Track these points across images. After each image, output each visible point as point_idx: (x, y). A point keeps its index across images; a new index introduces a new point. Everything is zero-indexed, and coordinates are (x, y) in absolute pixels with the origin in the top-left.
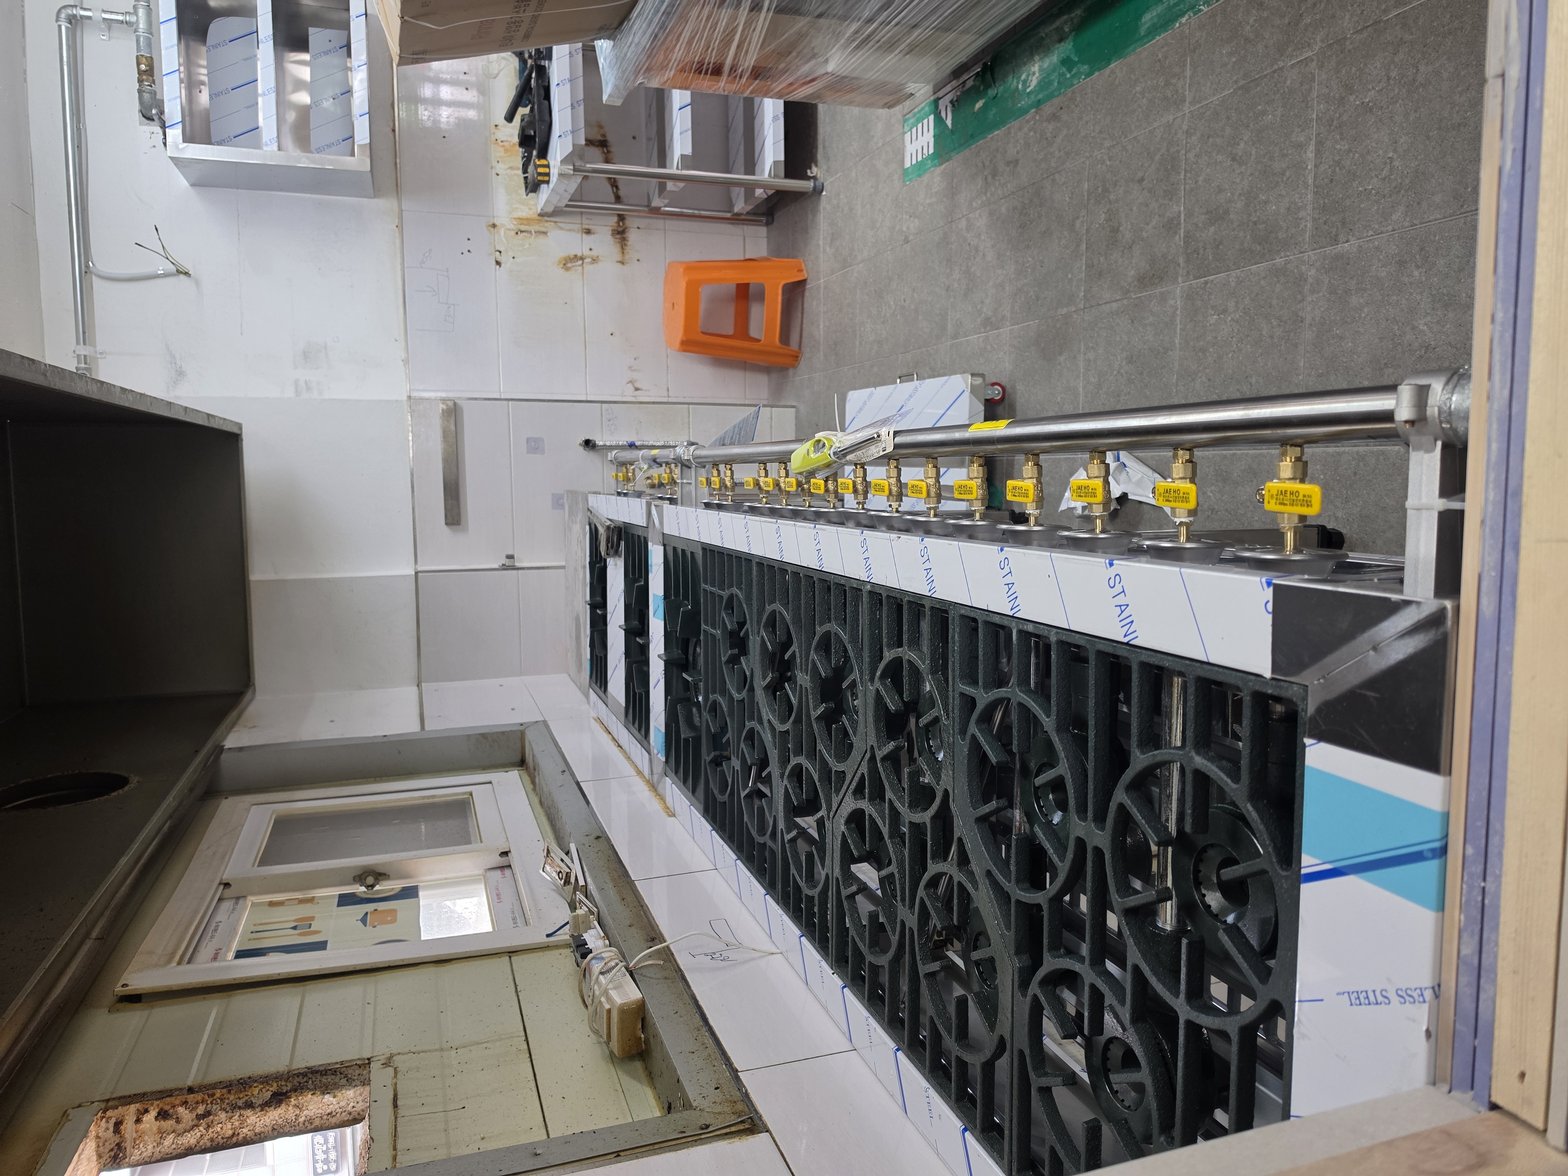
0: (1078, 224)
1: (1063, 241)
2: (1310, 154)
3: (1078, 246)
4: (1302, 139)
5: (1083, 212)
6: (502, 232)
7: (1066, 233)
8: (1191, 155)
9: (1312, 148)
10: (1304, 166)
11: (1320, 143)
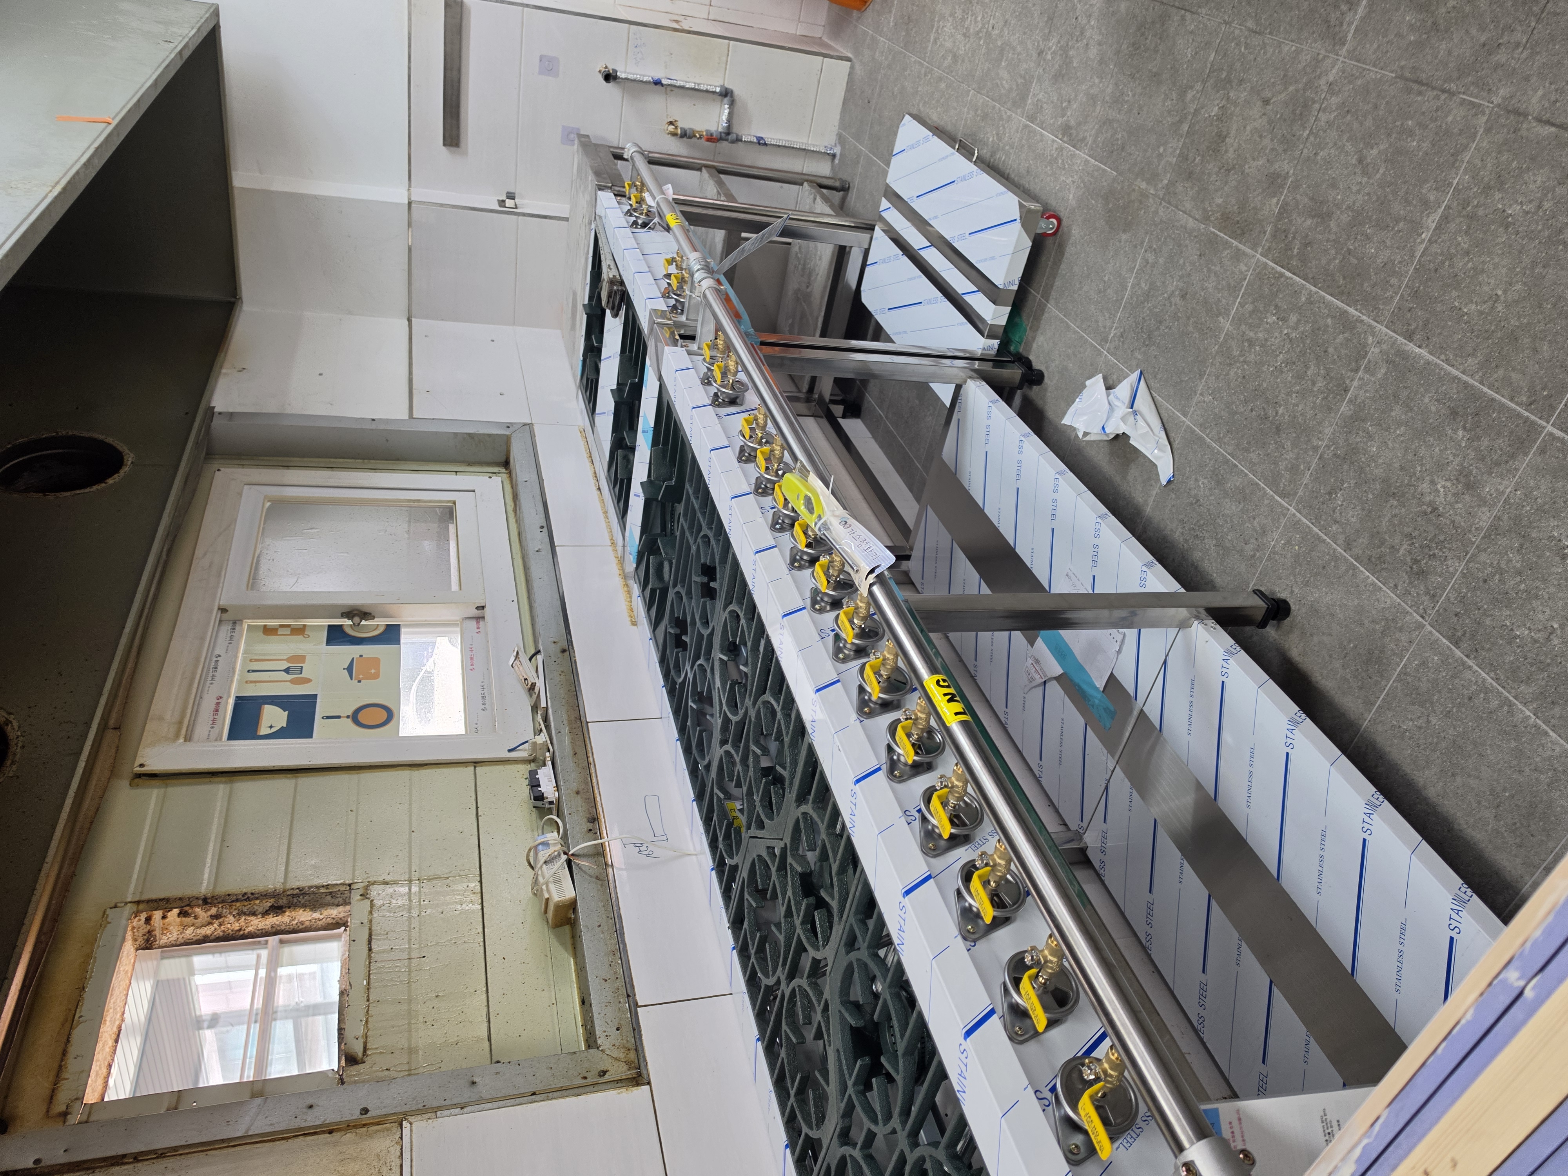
0: (1190, 95)
1: (1169, 103)
2: (1432, 221)
3: (1181, 122)
4: (1432, 198)
5: (1198, 86)
7: (1174, 96)
8: (1323, 117)
9: (1437, 216)
10: (1420, 231)
11: (1445, 218)
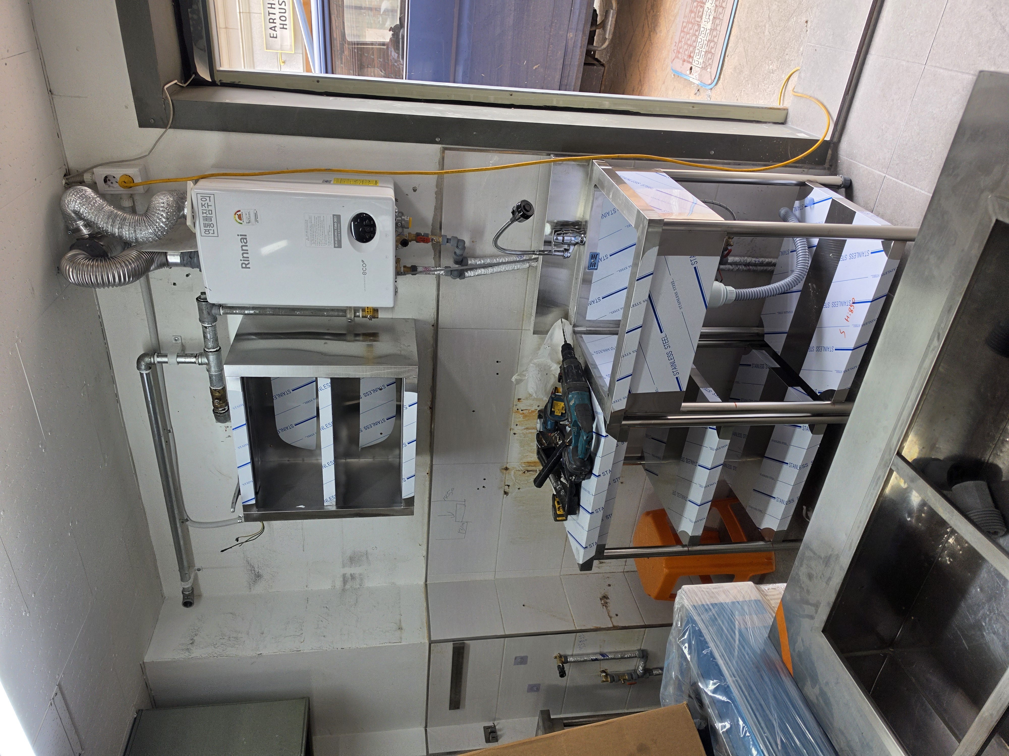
6: (512, 473)
